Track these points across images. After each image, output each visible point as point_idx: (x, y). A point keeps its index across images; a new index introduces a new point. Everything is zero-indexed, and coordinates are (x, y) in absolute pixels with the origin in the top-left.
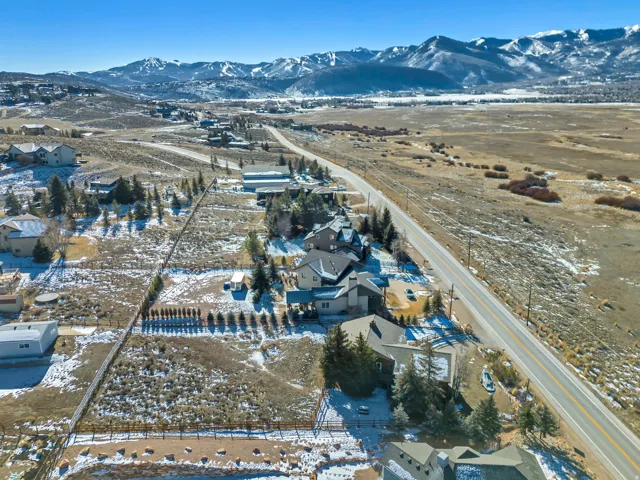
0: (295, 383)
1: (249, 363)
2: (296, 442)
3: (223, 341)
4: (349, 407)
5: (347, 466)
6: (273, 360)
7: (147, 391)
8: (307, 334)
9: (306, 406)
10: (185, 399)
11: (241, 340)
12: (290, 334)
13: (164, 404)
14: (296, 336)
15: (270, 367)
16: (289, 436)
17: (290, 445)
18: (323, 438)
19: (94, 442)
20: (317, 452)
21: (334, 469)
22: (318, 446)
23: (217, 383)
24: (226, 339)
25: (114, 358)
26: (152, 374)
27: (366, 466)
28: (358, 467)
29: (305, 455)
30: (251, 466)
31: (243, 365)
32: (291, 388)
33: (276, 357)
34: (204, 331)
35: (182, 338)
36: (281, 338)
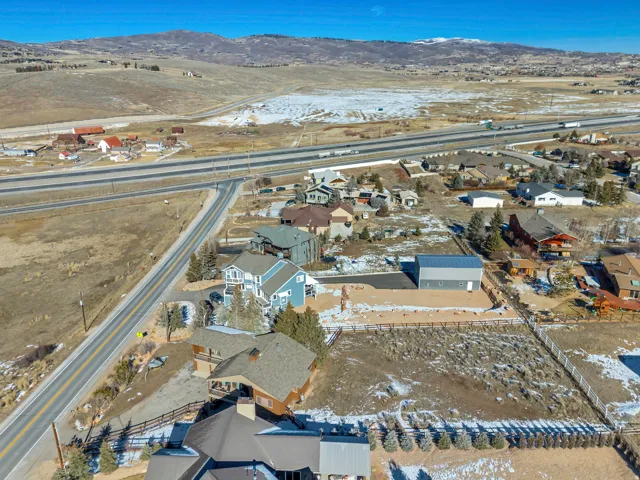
0: (354, 362)
1: (409, 383)
2: (354, 323)
3: (455, 411)
6: (381, 386)
7: (499, 351)
8: (335, 421)
9: (346, 345)
10: (457, 346)
11: (430, 412)
12: (360, 424)
13: (473, 342)
15: (385, 379)
17: (359, 322)
23: (434, 360)
24: (453, 414)
26: (510, 366)
31: (414, 379)
32: (359, 359)
33: (378, 389)
34: (496, 430)
35: (520, 418)
36: (375, 416)
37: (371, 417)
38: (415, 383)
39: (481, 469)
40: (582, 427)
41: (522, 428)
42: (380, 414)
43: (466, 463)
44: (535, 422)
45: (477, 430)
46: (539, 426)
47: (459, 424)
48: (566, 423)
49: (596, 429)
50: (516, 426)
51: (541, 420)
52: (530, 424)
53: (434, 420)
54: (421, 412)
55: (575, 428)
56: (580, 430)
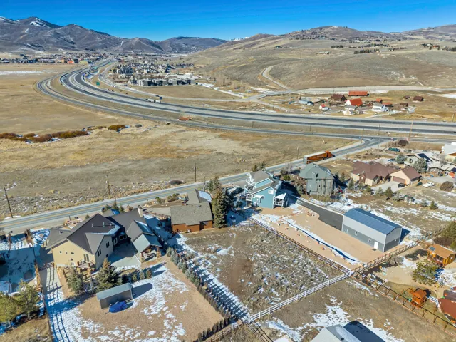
0: (233, 235)
3: (219, 270)
4: (234, 221)
9: (246, 229)
32: (237, 235)
39: (176, 284)
40: (242, 312)
42: (196, 252)
43: (177, 279)
44: (233, 295)
45: (208, 279)
46: (230, 297)
47: (208, 273)
48: (242, 305)
49: (245, 317)
50: (223, 290)
51: (236, 297)
52: (229, 294)
54: (208, 262)
55: (239, 309)
56: (239, 311)
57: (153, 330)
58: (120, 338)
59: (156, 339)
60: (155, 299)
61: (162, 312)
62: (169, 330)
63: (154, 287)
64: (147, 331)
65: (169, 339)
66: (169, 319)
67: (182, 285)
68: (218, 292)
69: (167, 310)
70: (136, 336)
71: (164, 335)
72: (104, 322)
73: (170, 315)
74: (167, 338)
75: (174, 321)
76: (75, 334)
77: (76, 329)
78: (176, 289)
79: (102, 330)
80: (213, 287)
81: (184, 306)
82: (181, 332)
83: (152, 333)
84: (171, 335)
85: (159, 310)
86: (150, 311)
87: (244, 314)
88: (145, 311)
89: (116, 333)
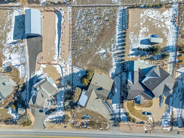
0: (90, 62)
2: (68, 61)
3: (112, 39)
4: (80, 75)
5: (61, 72)
6: (101, 56)
7: (87, 21)
8: (115, 67)
9: (80, 64)
10: (83, 32)
11: (112, 45)
12: (116, 62)
13: (82, 27)
14: (114, 63)
15: (98, 55)
16: (70, 59)
17: (66, 59)
18: (69, 67)
19: (68, 13)
20: (65, 65)
21: (60, 69)
22: (66, 66)
23: (90, 40)
24: (113, 40)
25: (102, 6)
26: (95, 20)
27: (61, 76)
28: (61, 74)
29: (63, 63)
30: (60, 50)
31: (98, 47)
32: (88, 61)
33: (103, 57)
34: (119, 32)
35: (116, 25)
36: (113, 58)
37: (114, 59)
38: (100, 47)
39: (132, 38)
40: (120, 12)
41: (119, 26)
42: (112, 57)
43: (130, 41)
44: (117, 22)
45: (119, 36)
46: (119, 21)
47: (117, 40)
48: (118, 15)
49: (121, 9)
50: (118, 26)
51: (117, 20)
52: (118, 23)
53: (115, 45)
54: (112, 47)
55: (120, 14)
56: (120, 13)
57: (149, 21)
58: (159, 23)
59: (150, 17)
60: (143, 34)
61: (143, 27)
62: (145, 18)
63: (140, 41)
64: (150, 21)
65: (146, 14)
66: (142, 22)
67: (130, 36)
68: (120, 27)
69: (141, 26)
70: (154, 21)
71: (147, 17)
72: (161, 33)
73: (142, 24)
74: (146, 15)
75: (141, 21)
76: (170, 33)
77: (170, 35)
78: (134, 35)
79: (163, 30)
80: (120, 31)
81: (136, 25)
82: (142, 15)
83: (150, 20)
84: (145, 16)
85: (144, 28)
86: (146, 29)
87: (120, 10)
88: (148, 30)
89: (159, 26)
